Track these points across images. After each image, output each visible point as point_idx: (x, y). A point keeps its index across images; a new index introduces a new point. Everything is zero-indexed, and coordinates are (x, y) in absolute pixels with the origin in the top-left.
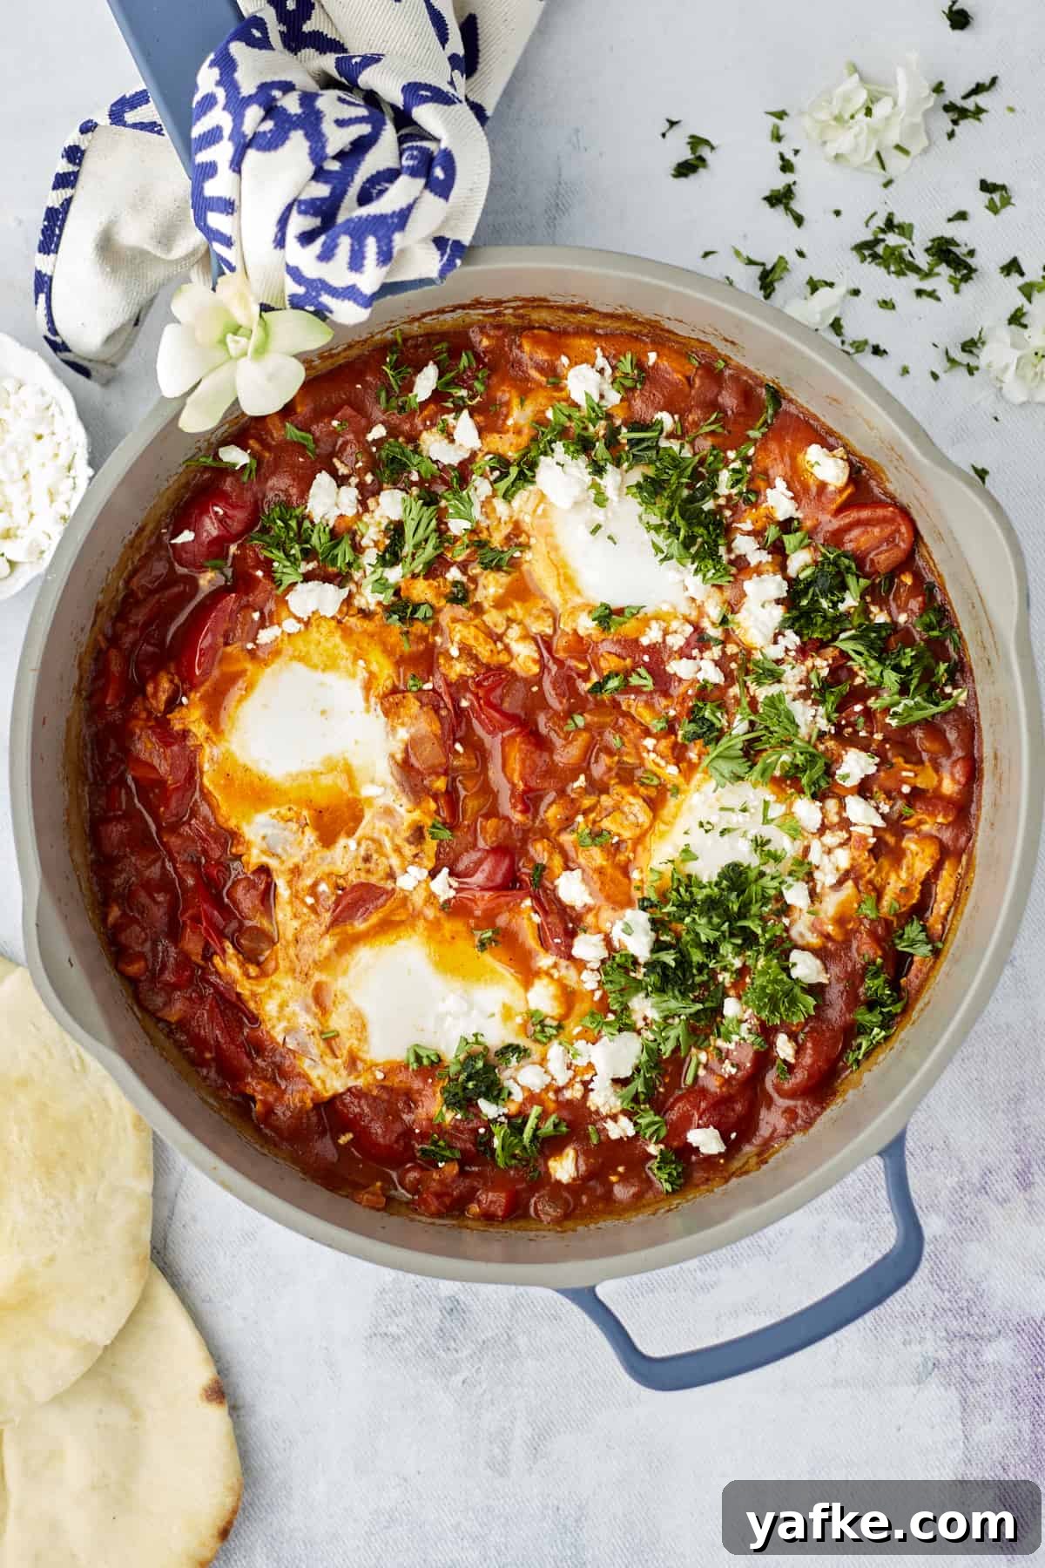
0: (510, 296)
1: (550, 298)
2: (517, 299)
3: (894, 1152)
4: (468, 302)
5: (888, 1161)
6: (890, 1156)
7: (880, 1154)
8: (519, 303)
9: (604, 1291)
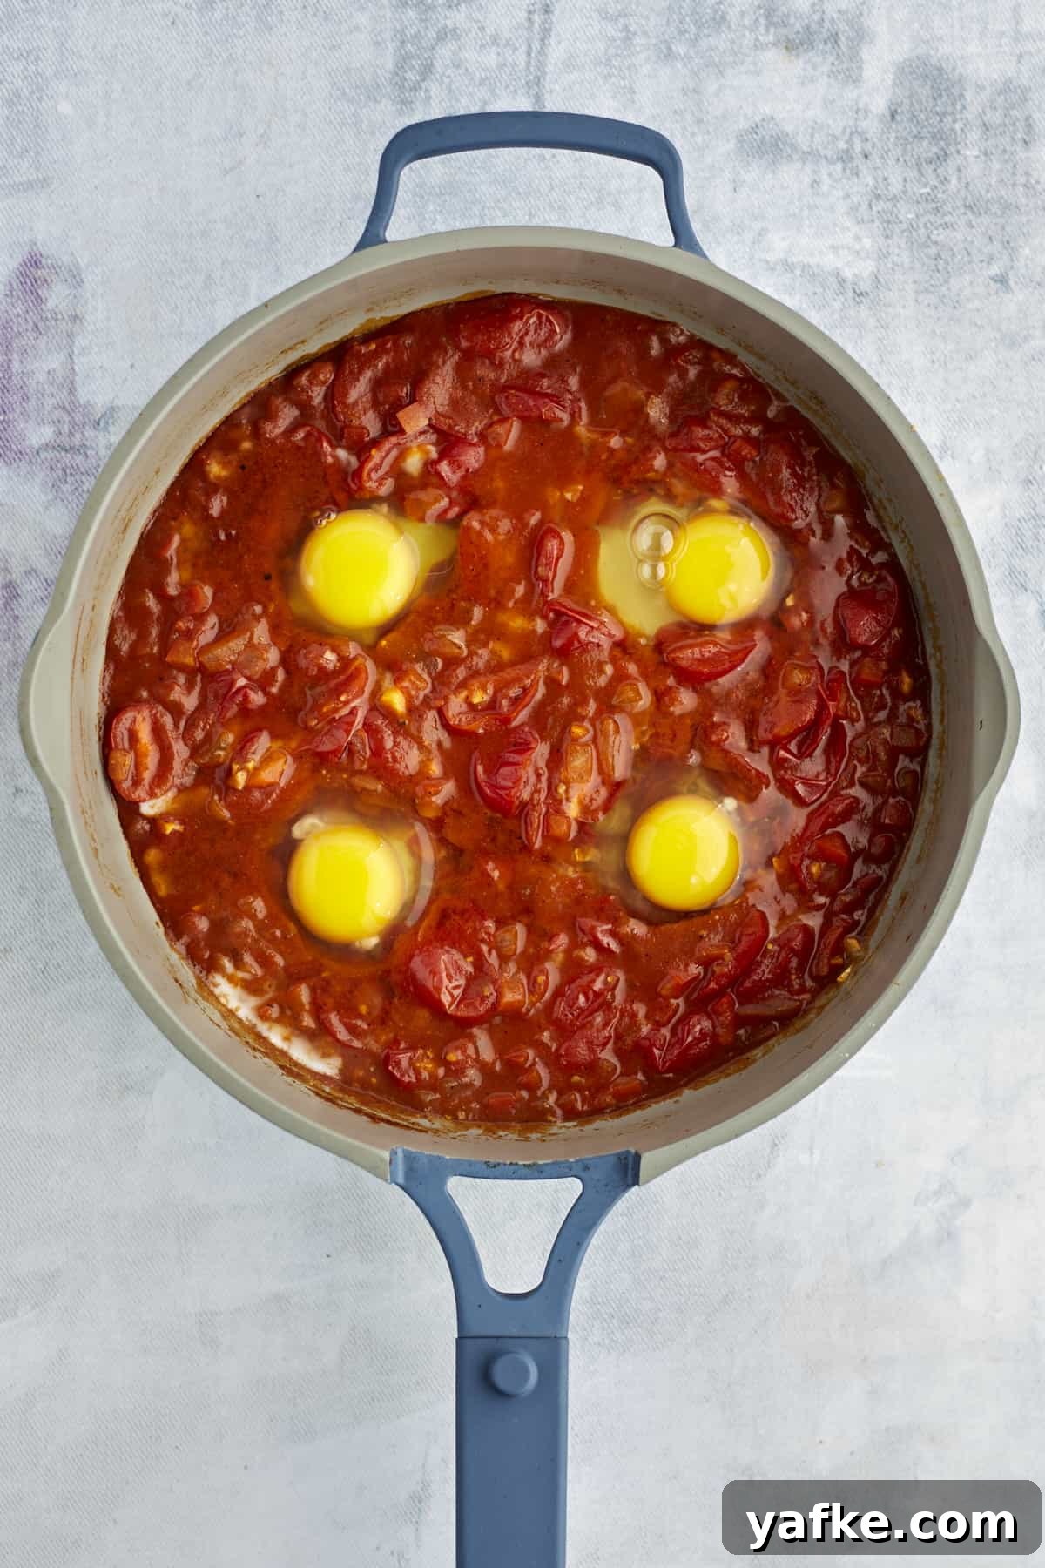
0: (345, 1111)
1: (312, 1094)
2: (341, 1107)
3: (372, 237)
4: (382, 1124)
5: (381, 235)
6: (378, 236)
7: (385, 241)
8: (340, 1102)
9: (667, 238)
